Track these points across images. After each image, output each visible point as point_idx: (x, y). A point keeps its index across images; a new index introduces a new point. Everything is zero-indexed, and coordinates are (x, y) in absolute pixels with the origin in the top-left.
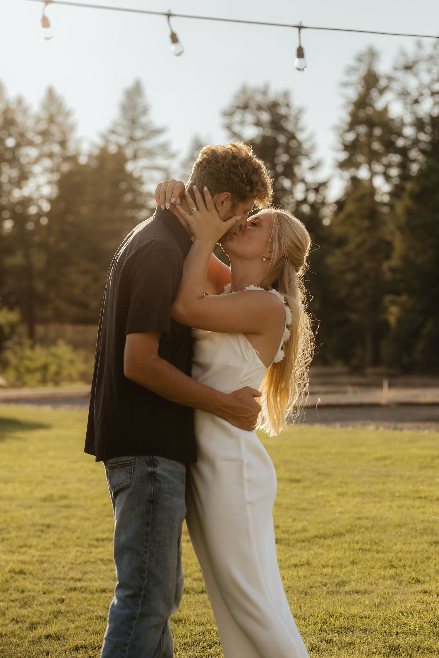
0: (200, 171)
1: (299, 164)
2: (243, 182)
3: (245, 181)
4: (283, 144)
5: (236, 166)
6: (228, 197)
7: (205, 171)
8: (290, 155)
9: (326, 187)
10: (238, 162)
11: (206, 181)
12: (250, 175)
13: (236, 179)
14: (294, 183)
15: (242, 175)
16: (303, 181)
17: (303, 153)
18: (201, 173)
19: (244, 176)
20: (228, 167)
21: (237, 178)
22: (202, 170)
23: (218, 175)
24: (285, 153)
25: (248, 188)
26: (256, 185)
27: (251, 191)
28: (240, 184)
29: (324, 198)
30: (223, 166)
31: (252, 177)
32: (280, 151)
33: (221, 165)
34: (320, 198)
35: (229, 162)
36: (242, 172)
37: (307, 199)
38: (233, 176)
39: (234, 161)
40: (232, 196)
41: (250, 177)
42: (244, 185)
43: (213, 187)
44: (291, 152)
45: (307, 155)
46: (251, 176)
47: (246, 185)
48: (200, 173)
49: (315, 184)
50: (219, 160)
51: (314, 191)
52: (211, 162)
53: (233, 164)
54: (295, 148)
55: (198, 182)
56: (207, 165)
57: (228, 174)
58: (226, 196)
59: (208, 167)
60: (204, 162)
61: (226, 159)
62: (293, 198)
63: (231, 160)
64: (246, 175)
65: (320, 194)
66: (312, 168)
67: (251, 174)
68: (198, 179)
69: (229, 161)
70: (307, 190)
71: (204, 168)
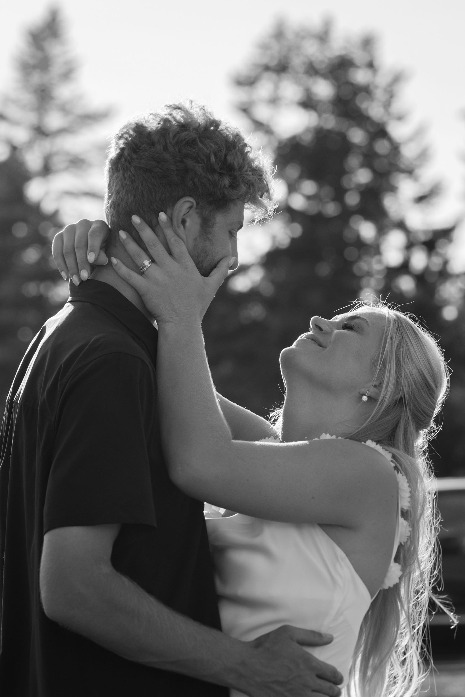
0: (121, 172)
1: (393, 189)
2: (212, 170)
3: (217, 167)
4: (360, 147)
5: (192, 143)
6: (191, 208)
7: (132, 169)
8: (375, 171)
9: (450, 241)
10: (193, 135)
11: (140, 187)
12: (223, 156)
13: (199, 169)
14: (382, 230)
15: (208, 157)
16: (401, 225)
17: (402, 166)
18: (126, 175)
19: (213, 158)
20: (177, 149)
21: (200, 165)
22: (125, 170)
23: (161, 169)
24: (363, 166)
25: (227, 181)
26: (240, 170)
27: (234, 186)
28: (210, 177)
29: (446, 263)
30: (165, 148)
31: (229, 158)
32: (353, 161)
33: (162, 148)
34: (436, 263)
35: (176, 139)
36: (207, 151)
37: (410, 265)
38: (190, 163)
39: (185, 133)
40: (197, 204)
41: (225, 159)
42: (216, 177)
43: (156, 195)
44: (377, 164)
45: (410, 172)
46: (226, 155)
47: (221, 174)
48: (124, 175)
49: (425, 232)
50: (156, 139)
51: (424, 247)
52: (140, 146)
53: (185, 140)
54: (386, 156)
55: (125, 195)
56: (134, 156)
57: (180, 162)
58: (188, 205)
59: (137, 159)
60: (126, 152)
61: (169, 134)
62: (380, 262)
63: (178, 133)
64: (216, 156)
65: (438, 254)
66: (421, 199)
67: (224, 152)
68: (124, 189)
69: (174, 136)
70: (410, 246)
71: (130, 163)
